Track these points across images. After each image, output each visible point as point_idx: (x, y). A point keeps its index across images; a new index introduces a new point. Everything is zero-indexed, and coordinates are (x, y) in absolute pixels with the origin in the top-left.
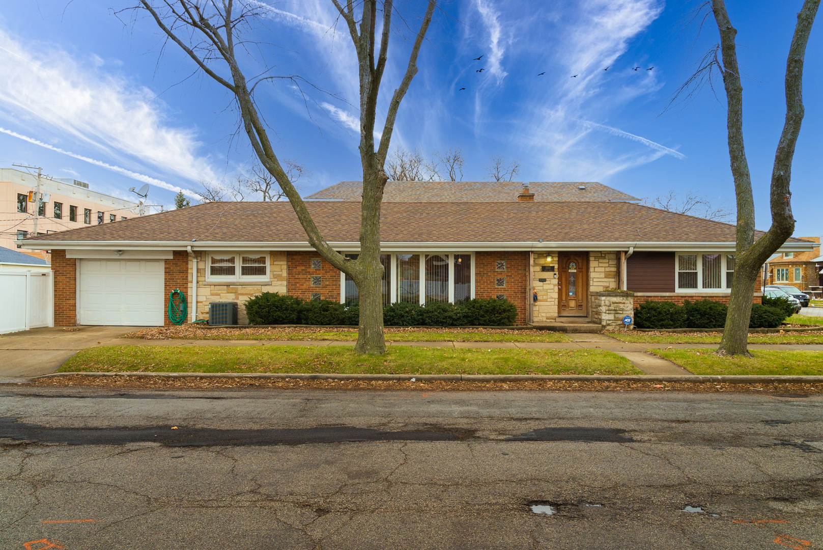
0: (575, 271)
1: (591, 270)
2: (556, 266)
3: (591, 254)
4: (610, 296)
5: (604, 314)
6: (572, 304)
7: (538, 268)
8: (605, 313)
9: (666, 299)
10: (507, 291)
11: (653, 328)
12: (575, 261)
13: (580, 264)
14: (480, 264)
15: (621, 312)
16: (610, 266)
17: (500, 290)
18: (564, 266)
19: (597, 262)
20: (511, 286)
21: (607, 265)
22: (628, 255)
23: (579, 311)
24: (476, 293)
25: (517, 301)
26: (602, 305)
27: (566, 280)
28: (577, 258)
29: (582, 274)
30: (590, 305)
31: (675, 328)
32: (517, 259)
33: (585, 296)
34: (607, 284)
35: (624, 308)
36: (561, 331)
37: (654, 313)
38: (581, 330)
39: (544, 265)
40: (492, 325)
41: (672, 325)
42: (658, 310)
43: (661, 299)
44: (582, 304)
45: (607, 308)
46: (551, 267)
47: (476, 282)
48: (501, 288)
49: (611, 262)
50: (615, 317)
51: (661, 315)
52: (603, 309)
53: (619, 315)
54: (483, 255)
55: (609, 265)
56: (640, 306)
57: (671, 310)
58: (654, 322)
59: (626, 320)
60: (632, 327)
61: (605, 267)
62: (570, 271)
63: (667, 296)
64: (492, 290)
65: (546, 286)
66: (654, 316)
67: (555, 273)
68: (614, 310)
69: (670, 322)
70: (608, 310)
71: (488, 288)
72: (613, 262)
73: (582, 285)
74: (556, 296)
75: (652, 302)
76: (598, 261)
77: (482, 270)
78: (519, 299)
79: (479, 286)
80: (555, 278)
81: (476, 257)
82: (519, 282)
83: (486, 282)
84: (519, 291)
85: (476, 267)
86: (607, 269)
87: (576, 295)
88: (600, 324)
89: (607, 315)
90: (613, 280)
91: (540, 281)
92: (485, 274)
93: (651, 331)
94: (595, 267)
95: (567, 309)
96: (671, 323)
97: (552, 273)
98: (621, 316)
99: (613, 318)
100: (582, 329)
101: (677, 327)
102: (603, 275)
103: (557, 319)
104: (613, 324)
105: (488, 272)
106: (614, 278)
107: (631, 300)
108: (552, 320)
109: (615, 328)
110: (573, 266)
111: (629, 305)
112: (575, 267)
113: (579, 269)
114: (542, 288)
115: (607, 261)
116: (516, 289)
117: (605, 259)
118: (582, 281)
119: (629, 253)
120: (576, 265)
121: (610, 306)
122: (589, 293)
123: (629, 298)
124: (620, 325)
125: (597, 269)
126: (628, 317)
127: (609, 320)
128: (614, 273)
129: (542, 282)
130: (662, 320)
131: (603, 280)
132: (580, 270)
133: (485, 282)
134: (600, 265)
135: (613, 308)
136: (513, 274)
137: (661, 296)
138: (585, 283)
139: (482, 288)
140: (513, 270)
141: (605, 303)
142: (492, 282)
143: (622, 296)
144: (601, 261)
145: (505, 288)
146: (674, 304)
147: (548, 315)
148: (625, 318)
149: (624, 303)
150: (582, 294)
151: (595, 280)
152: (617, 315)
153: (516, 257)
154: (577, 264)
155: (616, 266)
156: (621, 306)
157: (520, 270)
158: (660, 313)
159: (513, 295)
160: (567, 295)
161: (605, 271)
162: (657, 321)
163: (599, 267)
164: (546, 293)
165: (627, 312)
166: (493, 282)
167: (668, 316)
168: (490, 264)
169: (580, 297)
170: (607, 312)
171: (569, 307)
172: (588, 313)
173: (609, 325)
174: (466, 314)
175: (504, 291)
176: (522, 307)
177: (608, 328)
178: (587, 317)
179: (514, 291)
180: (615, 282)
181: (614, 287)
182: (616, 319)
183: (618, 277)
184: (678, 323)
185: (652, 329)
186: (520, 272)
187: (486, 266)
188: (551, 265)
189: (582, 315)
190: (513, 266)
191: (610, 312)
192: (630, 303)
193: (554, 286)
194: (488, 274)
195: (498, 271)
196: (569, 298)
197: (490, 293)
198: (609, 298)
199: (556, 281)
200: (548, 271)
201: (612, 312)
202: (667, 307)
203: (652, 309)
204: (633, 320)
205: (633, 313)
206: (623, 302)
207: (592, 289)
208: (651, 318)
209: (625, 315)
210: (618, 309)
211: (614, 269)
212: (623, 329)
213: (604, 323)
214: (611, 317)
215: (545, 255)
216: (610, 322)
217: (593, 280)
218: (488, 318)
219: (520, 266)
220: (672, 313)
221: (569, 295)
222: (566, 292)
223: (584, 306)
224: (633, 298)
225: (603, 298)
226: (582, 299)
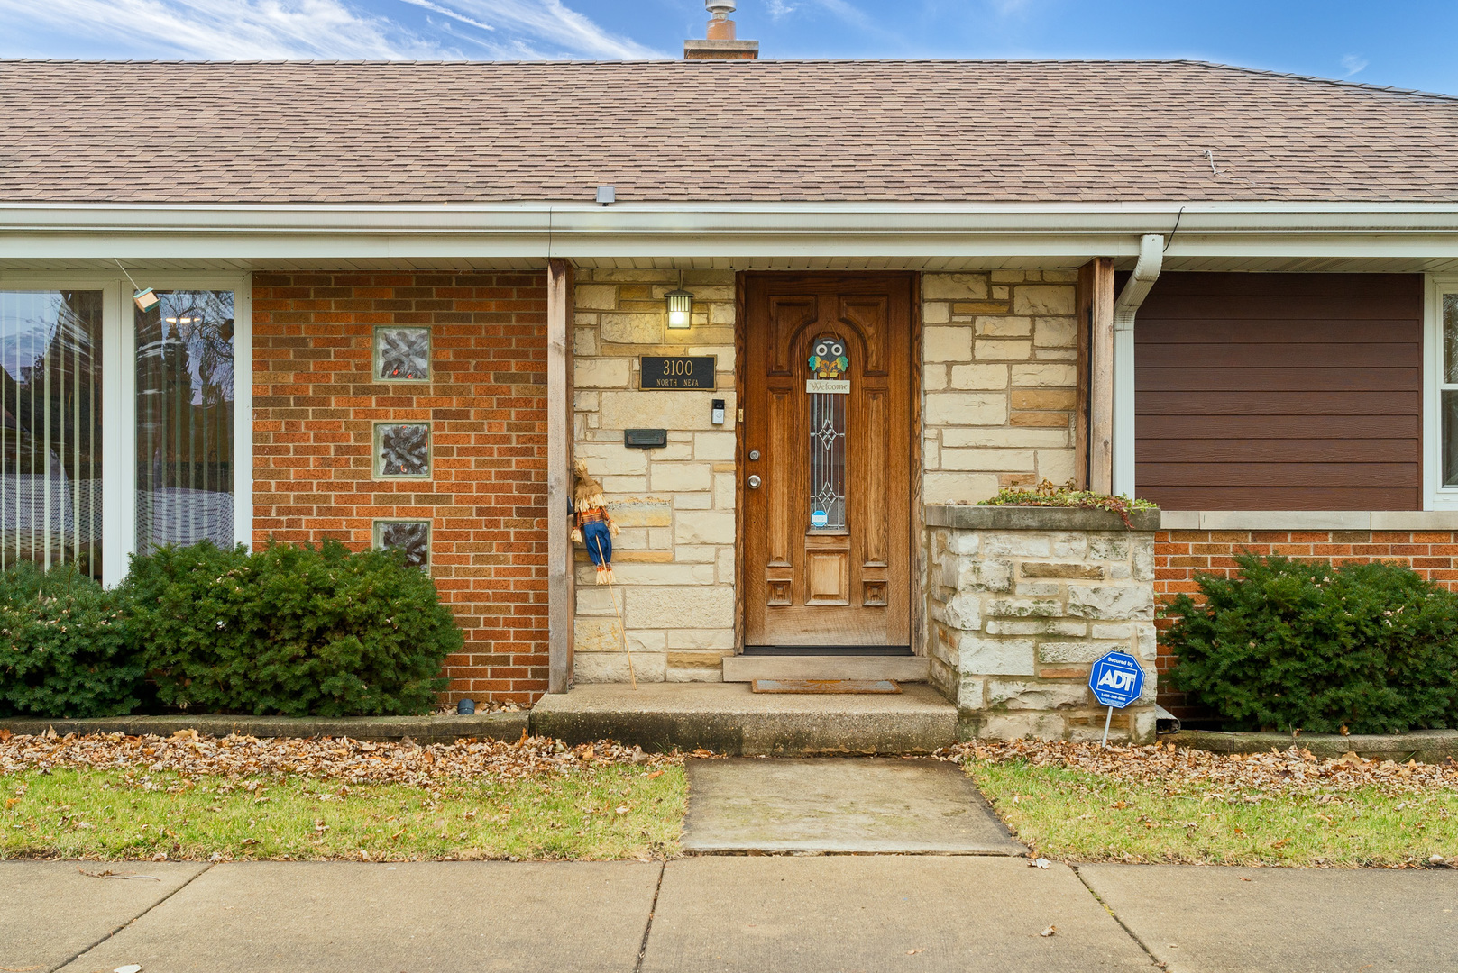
0: (844, 387)
1: (931, 377)
2: (726, 359)
3: (930, 289)
4: (1009, 529)
5: (967, 642)
6: (829, 576)
7: (621, 371)
8: (981, 633)
9: (1368, 550)
10: (437, 500)
11: (1272, 727)
12: (844, 330)
13: (872, 347)
14: (279, 342)
15: (1078, 629)
16: (1041, 355)
17: (396, 499)
18: (783, 360)
19: (967, 332)
20: (466, 476)
21: (1022, 350)
22: (1137, 291)
23: (867, 615)
24: (257, 511)
25: (495, 560)
26: (961, 584)
27: (793, 440)
28: (852, 314)
29: (887, 406)
30: (924, 581)
31: (1414, 728)
32: (498, 318)
33: (899, 533)
34: (1021, 463)
35: (1094, 601)
36: (705, 743)
37: (1283, 629)
38: (825, 743)
39: (653, 353)
40: (271, 712)
41: (1393, 713)
42: (1311, 615)
43: (1337, 550)
44: (885, 576)
45: (991, 603)
46: (696, 360)
47: (256, 450)
48: (401, 487)
49: (1045, 335)
50: (1039, 658)
51: (1329, 649)
52: (967, 609)
53: (1063, 646)
54: (294, 294)
55: (1033, 348)
56: (1205, 588)
57: (1392, 617)
58: (1283, 690)
59: (1109, 679)
60: (1145, 721)
61: (1010, 363)
62: (812, 386)
63: (1378, 533)
64: (350, 499)
65: (664, 471)
66: (1285, 654)
67: (718, 396)
68: (1037, 617)
69: (1386, 690)
70: (999, 617)
71: (329, 486)
72: (1055, 335)
73: (887, 466)
74: (725, 528)
75: (1278, 565)
76: (972, 325)
77: (290, 378)
78: (509, 547)
79: (271, 475)
80: (717, 427)
81: (256, 305)
82: (513, 451)
83: (315, 451)
84: (509, 500)
85: (259, 365)
86: (1027, 376)
87: (848, 522)
88: (952, 699)
89: (992, 645)
90: (1059, 437)
91: (629, 445)
92: (309, 402)
93: (1264, 748)
94: (950, 365)
95: (798, 608)
96: (1393, 696)
97: (703, 398)
98: (1078, 655)
99: (1028, 668)
100: (834, 732)
101: (1426, 725)
102: (997, 409)
103: (728, 664)
104: (1031, 702)
105: (329, 390)
106: (1065, 427)
107: (1139, 552)
108: (704, 673)
109: (1040, 726)
110: (830, 357)
111: (1130, 583)
112: (841, 364)
113: (866, 373)
114: (640, 484)
115: (1022, 326)
116: (494, 488)
117: (1011, 313)
118: (887, 447)
119: (1138, 272)
120: (847, 353)
121: (1009, 592)
122: (919, 516)
123: (1130, 544)
124: (1069, 706)
125: (961, 376)
126: (1120, 659)
127: (1004, 679)
128: (1066, 399)
129: (646, 447)
130: (1334, 680)
131: (1000, 437)
132: (872, 382)
133: (307, 450)
134: (985, 350)
135: (1029, 605)
136: (471, 404)
137: (1340, 534)
138: (898, 458)
139: (290, 487)
140: (473, 378)
141: (976, 571)
142: (349, 450)
143: (1086, 530)
144: (986, 325)
145: (428, 486)
146: (1412, 581)
147: (680, 642)
148: (1101, 667)
149: (1097, 575)
150: (886, 518)
151: (951, 437)
152: (1052, 650)
153: (493, 306)
154: (858, 347)
155: (1073, 355)
156: (1081, 590)
157: (514, 379)
158: (1321, 633)
159: (472, 524)
160: (798, 525)
161: (1011, 389)
162: (1304, 681)
163: (975, 361)
164: (665, 512)
165: (1118, 630)
166: (357, 450)
167: (1368, 653)
168: (335, 343)
169: (873, 539)
170: (992, 627)
171: (808, 596)
172: (914, 630)
173: (1001, 708)
174: (86, 642)
175: (419, 500)
176: (525, 597)
177: (996, 725)
178: (906, 651)
179: (476, 500)
180: (1068, 448)
181: (1059, 479)
182: (1050, 674)
183: (1082, 421)
184: (1435, 699)
185: (1266, 737)
186: (515, 391)
187: (315, 354)
188: (696, 352)
189: (881, 639)
190: (473, 354)
191: (1007, 627)
192: (1136, 571)
193: (714, 472)
194: (325, 402)
195: (385, 389)
196: (809, 544)
197: (340, 512)
198: (1000, 542)
199: (725, 446)
200: (679, 384)
201: (1019, 627)
202: (1366, 596)
203: (1273, 605)
204: (1151, 676)
205: (1151, 632)
206: (1088, 565)
207: (936, 490)
208: (1264, 664)
209: (1100, 650)
210: (1057, 609)
211: (1065, 375)
212: (1089, 733)
213: (972, 698)
214: (1019, 658)
215: (658, 293)
216: (1008, 691)
217: (940, 437)
218: (238, 665)
219: (515, 354)
220: (1395, 637)
221: (808, 526)
222: (792, 510)
223: (892, 587)
224: (1151, 539)
225: (966, 543)
226: (885, 550)
